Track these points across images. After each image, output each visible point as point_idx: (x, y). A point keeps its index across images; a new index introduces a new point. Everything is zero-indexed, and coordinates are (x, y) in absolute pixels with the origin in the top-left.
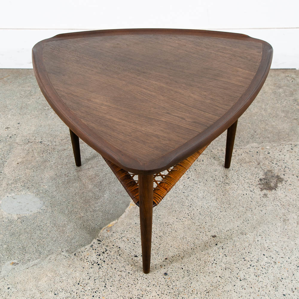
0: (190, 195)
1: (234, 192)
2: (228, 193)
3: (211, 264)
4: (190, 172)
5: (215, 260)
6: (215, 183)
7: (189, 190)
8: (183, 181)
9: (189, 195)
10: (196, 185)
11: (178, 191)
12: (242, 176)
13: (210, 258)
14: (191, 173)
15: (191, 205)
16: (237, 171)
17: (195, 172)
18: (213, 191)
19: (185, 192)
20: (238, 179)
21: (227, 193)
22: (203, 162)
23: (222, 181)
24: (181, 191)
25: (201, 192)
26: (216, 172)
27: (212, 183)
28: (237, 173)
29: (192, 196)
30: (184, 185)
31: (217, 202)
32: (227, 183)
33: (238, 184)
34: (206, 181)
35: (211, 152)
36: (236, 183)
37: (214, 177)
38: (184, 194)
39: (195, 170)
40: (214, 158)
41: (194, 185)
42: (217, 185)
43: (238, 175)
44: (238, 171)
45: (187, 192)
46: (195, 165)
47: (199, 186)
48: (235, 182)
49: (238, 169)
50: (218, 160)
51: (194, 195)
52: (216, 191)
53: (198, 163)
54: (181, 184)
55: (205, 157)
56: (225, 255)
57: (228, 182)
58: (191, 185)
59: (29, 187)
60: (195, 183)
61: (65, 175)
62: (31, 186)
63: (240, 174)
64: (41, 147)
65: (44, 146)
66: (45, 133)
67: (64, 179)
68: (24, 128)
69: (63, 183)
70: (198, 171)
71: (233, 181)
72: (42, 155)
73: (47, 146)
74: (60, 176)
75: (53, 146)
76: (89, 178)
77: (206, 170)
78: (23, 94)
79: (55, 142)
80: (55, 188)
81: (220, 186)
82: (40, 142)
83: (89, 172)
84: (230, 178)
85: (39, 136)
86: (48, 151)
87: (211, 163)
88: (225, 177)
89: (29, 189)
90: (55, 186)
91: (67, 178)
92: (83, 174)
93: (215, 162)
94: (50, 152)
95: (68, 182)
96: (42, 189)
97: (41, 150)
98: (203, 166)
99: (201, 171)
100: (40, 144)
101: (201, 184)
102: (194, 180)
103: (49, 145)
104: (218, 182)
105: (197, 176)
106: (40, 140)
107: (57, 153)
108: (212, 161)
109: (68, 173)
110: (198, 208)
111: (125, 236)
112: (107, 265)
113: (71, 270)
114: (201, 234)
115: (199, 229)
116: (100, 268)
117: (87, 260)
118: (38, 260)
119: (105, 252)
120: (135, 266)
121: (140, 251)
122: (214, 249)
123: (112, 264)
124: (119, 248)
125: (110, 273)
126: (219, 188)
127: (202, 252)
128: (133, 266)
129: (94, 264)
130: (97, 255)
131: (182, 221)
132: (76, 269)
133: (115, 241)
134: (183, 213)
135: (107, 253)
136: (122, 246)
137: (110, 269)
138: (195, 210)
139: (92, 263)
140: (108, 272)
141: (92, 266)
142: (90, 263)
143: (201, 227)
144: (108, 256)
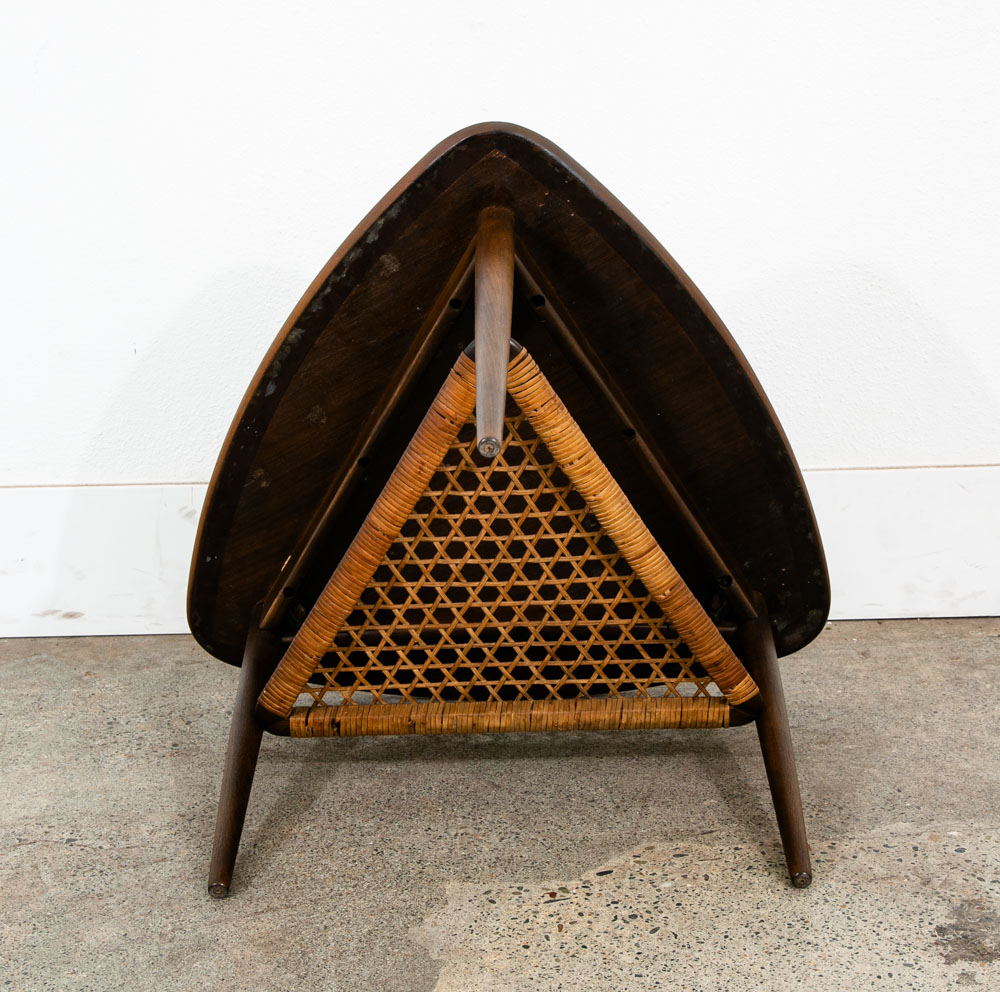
0: (667, 983)
1: (841, 970)
2: (818, 973)
4: (661, 912)
6: (762, 942)
7: (661, 968)
8: (635, 941)
9: (660, 981)
10: (687, 951)
11: (615, 970)
12: (866, 921)
14: (664, 915)
16: (844, 906)
17: (680, 913)
18: (757, 968)
19: (644, 972)
20: (851, 928)
21: (812, 973)
22: (706, 883)
23: (786, 936)
24: (626, 971)
25: (709, 970)
26: (761, 911)
27: (749, 943)
28: (845, 910)
29: (671, 987)
30: (639, 953)
32: (809, 943)
33: (854, 944)
34: (726, 937)
35: (738, 852)
36: (843, 942)
37: (757, 924)
38: (642, 980)
39: (679, 904)
40: (750, 867)
41: (677, 950)
42: (772, 950)
43: (849, 918)
44: (848, 906)
45: (651, 975)
46: (676, 891)
47: (697, 955)
48: (839, 938)
49: (848, 900)
50: (766, 874)
51: (681, 982)
52: (768, 967)
53: (689, 885)
54: (626, 948)
55: (713, 867)
57: (810, 938)
58: (666, 951)
59: (10, 979)
60: (681, 945)
61: (161, 935)
62: (21, 976)
63: (857, 913)
64: (68, 856)
65: (80, 853)
66: (86, 814)
67: (156, 948)
68: (7, 801)
69: (153, 962)
70: (689, 908)
71: (834, 936)
72: (71, 880)
73: (95, 850)
74: (142, 940)
75: (118, 851)
76: (257, 943)
77: (723, 906)
78: (10, 707)
79: (127, 838)
80: (118, 976)
81: (782, 951)
82: (69, 840)
83: (259, 925)
84: (819, 927)
85: (62, 822)
86: (98, 867)
87: (740, 884)
88: (798, 926)
89: (10, 985)
90: (121, 971)
91: (167, 946)
92: (233, 929)
93: (755, 879)
94: (105, 868)
95: (171, 959)
96: (66, 982)
97: (68, 864)
98: (709, 893)
99: (702, 909)
100: (68, 845)
101: (708, 946)
102: (676, 936)
103: (101, 848)
104: (772, 940)
105: (688, 924)
106: (67, 836)
107: (132, 870)
108: (744, 877)
109: (173, 930)
126: (779, 958)
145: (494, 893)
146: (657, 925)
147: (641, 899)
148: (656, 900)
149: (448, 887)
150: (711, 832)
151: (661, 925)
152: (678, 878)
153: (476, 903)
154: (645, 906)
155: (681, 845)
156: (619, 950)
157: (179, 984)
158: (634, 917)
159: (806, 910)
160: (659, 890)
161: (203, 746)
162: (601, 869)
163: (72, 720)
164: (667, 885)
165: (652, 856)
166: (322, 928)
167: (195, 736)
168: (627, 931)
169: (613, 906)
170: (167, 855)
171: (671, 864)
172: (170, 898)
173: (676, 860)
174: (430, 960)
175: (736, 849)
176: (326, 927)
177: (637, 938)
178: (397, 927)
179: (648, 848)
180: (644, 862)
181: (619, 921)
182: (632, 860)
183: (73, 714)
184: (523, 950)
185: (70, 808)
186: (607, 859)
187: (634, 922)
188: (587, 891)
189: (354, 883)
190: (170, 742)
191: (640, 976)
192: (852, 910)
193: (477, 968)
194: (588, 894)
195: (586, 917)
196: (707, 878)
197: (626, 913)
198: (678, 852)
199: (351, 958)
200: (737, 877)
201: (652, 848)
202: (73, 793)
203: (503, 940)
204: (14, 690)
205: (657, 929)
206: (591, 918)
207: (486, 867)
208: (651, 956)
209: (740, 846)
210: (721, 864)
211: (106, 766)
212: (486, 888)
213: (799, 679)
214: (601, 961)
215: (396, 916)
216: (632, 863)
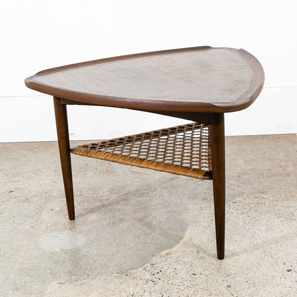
2: (295, 226)
3: (279, 278)
4: (251, 212)
5: (283, 275)
6: (280, 219)
7: (250, 225)
9: (250, 229)
10: (258, 221)
11: (237, 226)
13: (278, 274)
14: (252, 213)
15: (254, 236)
17: (256, 212)
18: (278, 225)
19: (246, 226)
21: (294, 226)
22: (264, 205)
23: (287, 217)
24: (241, 226)
25: (264, 226)
26: (280, 212)
27: (276, 219)
29: (253, 230)
30: (244, 222)
31: (283, 233)
34: (269, 218)
37: (278, 215)
38: (245, 228)
39: (256, 210)
41: (255, 221)
42: (283, 221)
45: (248, 227)
46: (255, 207)
47: (261, 222)
50: (282, 202)
51: (256, 229)
52: (281, 225)
53: (259, 205)
54: (241, 221)
55: (266, 200)
56: (295, 271)
57: (294, 218)
58: (252, 221)
59: (70, 228)
61: (110, 218)
62: (73, 227)
64: (80, 199)
65: (84, 198)
66: (84, 188)
67: (109, 221)
68: (61, 185)
69: (108, 224)
70: (259, 211)
72: (82, 204)
73: (88, 197)
74: (105, 219)
75: (94, 197)
76: (136, 220)
77: (269, 210)
78: (57, 160)
79: (96, 194)
80: (99, 227)
81: (285, 221)
82: (80, 195)
83: (137, 215)
85: (77, 190)
86: (89, 201)
87: (274, 205)
88: (290, 215)
89: (70, 229)
90: (100, 226)
91: (112, 220)
92: (129, 216)
93: (279, 204)
94: (92, 202)
95: (113, 223)
96: (85, 229)
97: (81, 201)
98: (265, 207)
99: (263, 211)
100: (80, 196)
101: (264, 220)
102: (255, 218)
103: (89, 197)
104: (283, 219)
105: (258, 215)
106: (79, 194)
107: (99, 202)
108: (275, 203)
109: (113, 217)
110: (261, 238)
111: (180, 260)
112: (163, 282)
113: (124, 286)
114: (266, 257)
115: (264, 253)
116: (155, 284)
117: (141, 279)
118: (86, 280)
119: (160, 272)
120: (194, 282)
121: (198, 270)
122: (282, 268)
123: (168, 280)
124: (175, 269)
125: (167, 287)
126: (284, 223)
127: (268, 270)
128: (192, 281)
129: (148, 281)
130: (151, 275)
131: (244, 247)
132: (129, 286)
133: (170, 264)
134: (244, 242)
135: (162, 273)
136: (179, 267)
137: (166, 285)
138: (258, 239)
139: (146, 280)
140: (165, 286)
141: (147, 283)
142: (144, 281)
143: (266, 251)
144: (164, 275)
145: (202, 208)
146: (249, 215)
147: (245, 209)
148: (249, 209)
149: (189, 206)
150: (266, 192)
151: (251, 215)
152: (256, 203)
153: (198, 210)
154: (246, 210)
155: (257, 195)
156: (239, 221)
157: (116, 229)
158: (243, 213)
160: (250, 207)
161: (115, 171)
162: (233, 201)
163: (76, 164)
164: (253, 205)
165: (248, 198)
166: (154, 216)
167: (112, 168)
168: (241, 217)
169: (237, 211)
170: (108, 198)
171: (254, 200)
172: (111, 209)
173: (256, 199)
174: (185, 224)
175: (273, 196)
176: (155, 216)
178: (175, 216)
179: (247, 196)
180: (246, 200)
181: (239, 214)
182: (243, 199)
183: (75, 162)
184: (211, 221)
185: (79, 187)
186: (235, 199)
187: (243, 214)
188: (229, 207)
189: (162, 205)
190: (105, 170)
191: (245, 227)
193: (199, 226)
194: (230, 208)
195: (229, 213)
196: (264, 203)
197: (241, 212)
198: (256, 197)
199: (163, 223)
200: (273, 203)
201: (248, 196)
202: (79, 183)
203: (205, 219)
204: (57, 156)
205: (250, 216)
206: (231, 214)
207: (200, 201)
208: (248, 223)
209: (274, 195)
210: (269, 200)
211: (87, 176)
212: (200, 206)
213: (295, 150)
214: (234, 224)
215: (175, 213)
216: (242, 200)
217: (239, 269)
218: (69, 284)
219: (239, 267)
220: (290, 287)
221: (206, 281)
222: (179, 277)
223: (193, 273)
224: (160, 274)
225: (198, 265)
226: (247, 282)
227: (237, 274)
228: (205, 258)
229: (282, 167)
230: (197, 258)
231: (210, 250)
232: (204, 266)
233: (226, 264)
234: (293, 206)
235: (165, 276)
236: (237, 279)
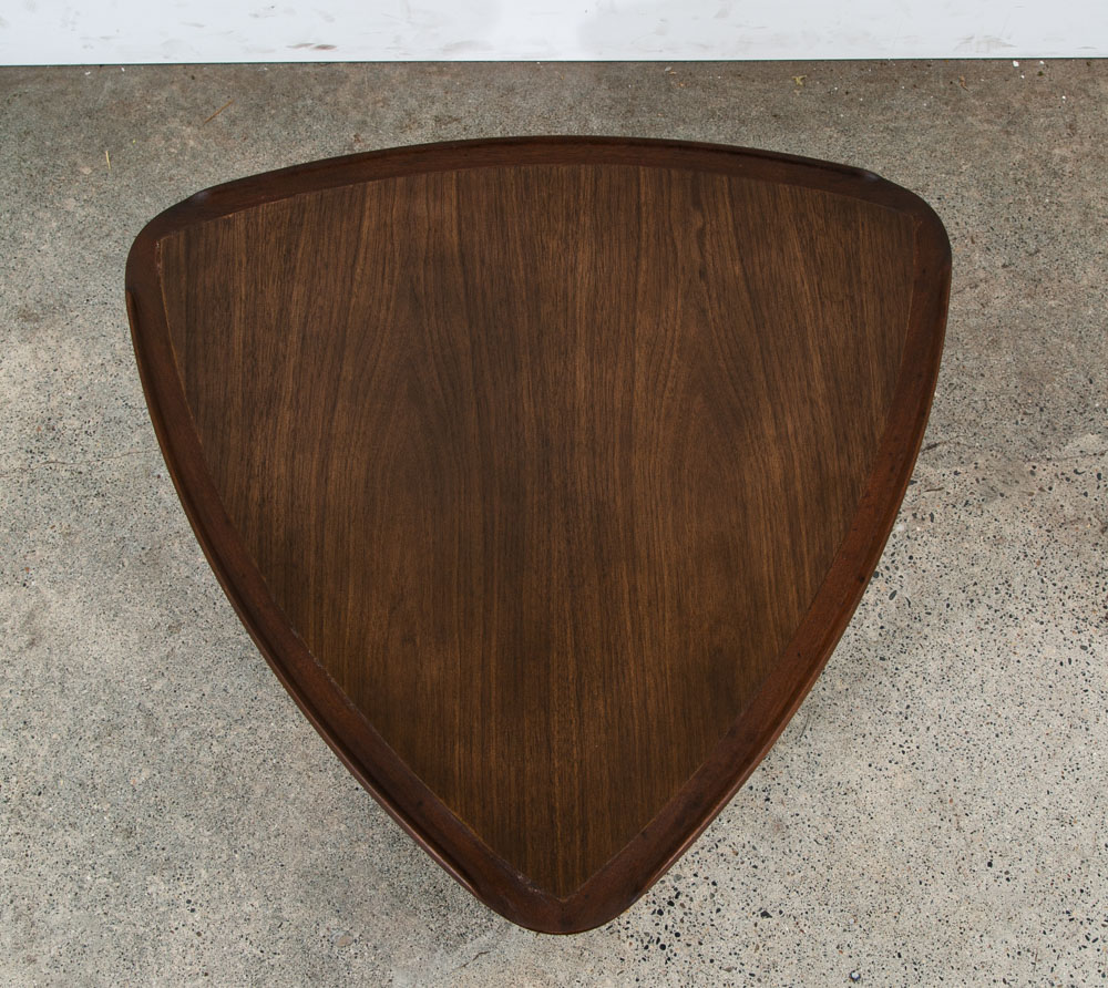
0: (904, 669)
1: (1033, 653)
2: (1016, 658)
3: (978, 936)
4: (897, 568)
6: (975, 613)
7: (898, 648)
8: (878, 609)
9: (899, 666)
10: (919, 625)
11: (864, 650)
12: (1055, 585)
14: (899, 573)
15: (909, 711)
16: (1039, 563)
17: (912, 571)
18: (971, 649)
19: (887, 653)
20: (1043, 595)
21: (1012, 657)
22: (932, 525)
23: (994, 605)
24: (872, 652)
25: (935, 652)
26: (976, 569)
27: (965, 615)
28: (1040, 568)
29: (907, 674)
30: (882, 627)
31: (984, 696)
32: (1011, 616)
33: (1045, 618)
35: (957, 477)
36: (1037, 615)
37: (972, 588)
38: (884, 664)
39: (911, 557)
40: (967, 502)
41: (911, 623)
42: (983, 624)
43: (1042, 581)
44: (1042, 562)
45: (891, 657)
46: (908, 537)
47: (926, 630)
48: (1034, 610)
49: (1042, 553)
50: (979, 512)
51: (914, 668)
52: (979, 649)
53: (918, 529)
54: (872, 619)
55: (937, 499)
57: (1010, 608)
58: (902, 625)
60: (914, 616)
63: (1049, 574)
70: (919, 562)
71: (1029, 606)
77: (945, 561)
81: (990, 627)
84: (1018, 593)
87: (958, 528)
88: (1003, 591)
93: (971, 521)
98: (934, 540)
99: (929, 566)
101: (933, 620)
102: (909, 603)
104: (983, 611)
105: (919, 587)
108: (962, 518)
110: (929, 724)
111: (724, 839)
112: (686, 950)
113: (589, 967)
114: (945, 824)
115: (938, 807)
116: (669, 959)
117: (630, 932)
118: (488, 934)
119: (674, 901)
120: (767, 952)
121: (774, 893)
122: (985, 882)
123: (700, 944)
124: (714, 884)
125: (700, 975)
126: (988, 635)
127: (951, 895)
128: (761, 949)
129: (651, 947)
130: (654, 913)
131: (886, 773)
132: (601, 964)
133: (697, 857)
134: (884, 743)
135: (682, 905)
136: (721, 874)
137: (696, 962)
138: (922, 729)
139: (642, 941)
140: (693, 972)
141: (646, 952)
142: (639, 943)
143: (943, 796)
144: (685, 914)
146: (894, 587)
148: (893, 551)
150: (935, 445)
151: (897, 586)
152: (910, 518)
154: (885, 559)
156: (866, 623)
158: (876, 575)
159: (1010, 568)
160: (895, 537)
164: (900, 528)
168: (871, 596)
175: (956, 473)
177: (880, 606)
187: (877, 583)
191: (884, 659)
192: (1045, 569)
196: (932, 517)
200: (957, 517)
205: (895, 593)
208: (891, 631)
209: (958, 469)
210: (944, 496)
214: (855, 638)
217: (877, 886)
218: (446, 956)
219: (876, 877)
220: (1004, 981)
221: (797, 949)
222: (727, 925)
223: (759, 905)
224: (678, 912)
225: (772, 868)
226: (900, 956)
227: (873, 915)
228: (787, 827)
229: (976, 286)
230: (767, 826)
231: (798, 782)
232: (788, 873)
233: (844, 861)
234: (1010, 539)
235: (692, 918)
236: (875, 943)
